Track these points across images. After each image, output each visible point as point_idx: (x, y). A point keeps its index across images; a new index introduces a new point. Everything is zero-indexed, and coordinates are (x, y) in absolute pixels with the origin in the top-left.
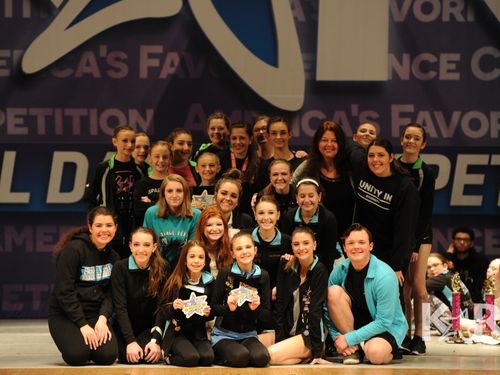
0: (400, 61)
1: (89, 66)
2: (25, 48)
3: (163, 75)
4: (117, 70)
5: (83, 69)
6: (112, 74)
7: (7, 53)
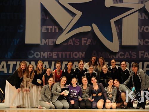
0: (141, 41)
1: (71, 43)
2: (57, 39)
3: (87, 44)
4: (77, 43)
5: (69, 43)
6: (76, 44)
7: (53, 40)
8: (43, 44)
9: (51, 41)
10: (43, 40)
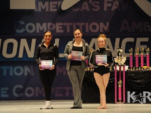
2: (63, 1)
3: (113, 9)
4: (96, 8)
5: (83, 8)
6: (94, 10)
7: (56, 3)
8: (40, 10)
9: (53, 5)
10: (40, 3)
